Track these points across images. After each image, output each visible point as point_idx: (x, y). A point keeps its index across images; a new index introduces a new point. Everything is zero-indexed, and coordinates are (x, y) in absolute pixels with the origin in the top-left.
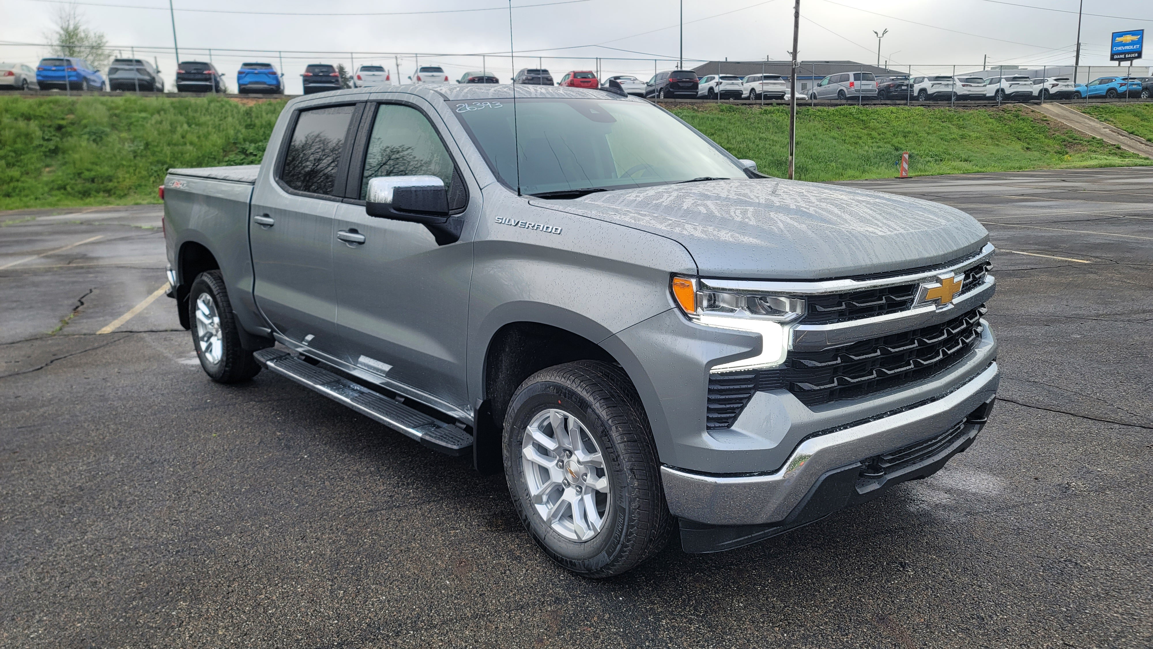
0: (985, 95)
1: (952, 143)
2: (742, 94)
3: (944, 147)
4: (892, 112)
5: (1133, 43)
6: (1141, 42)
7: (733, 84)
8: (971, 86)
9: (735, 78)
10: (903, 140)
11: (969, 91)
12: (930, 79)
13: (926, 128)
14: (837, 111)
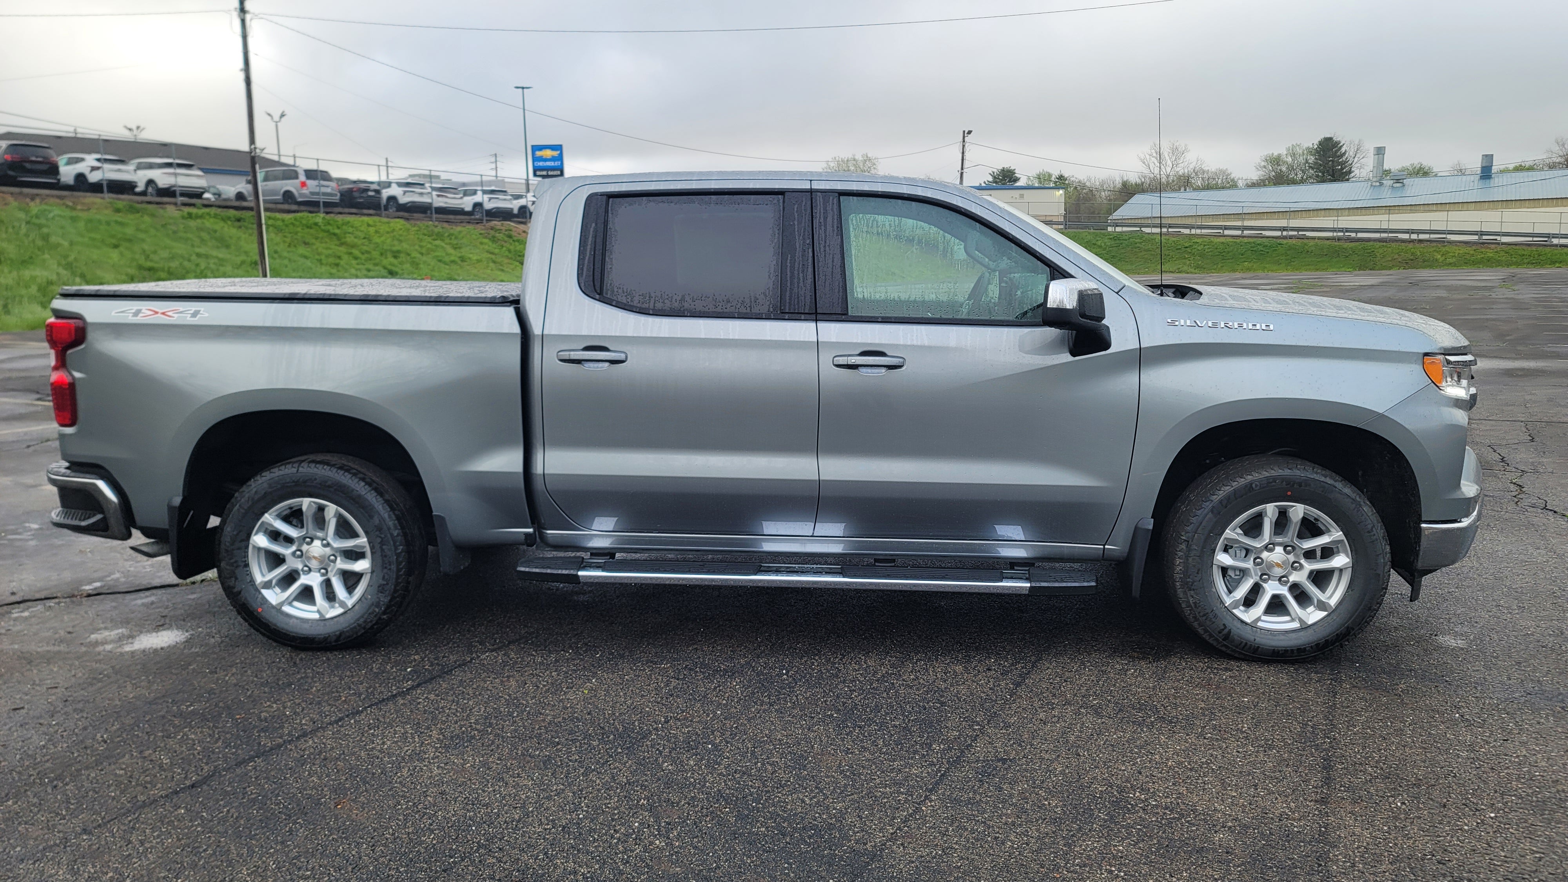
0: (463, 209)
1: (454, 267)
2: (136, 186)
3: (447, 271)
4: (369, 225)
5: (553, 159)
6: (560, 158)
7: (119, 170)
8: (446, 197)
9: (121, 162)
10: (392, 260)
11: (446, 203)
12: (400, 185)
13: (417, 247)
14: (295, 219)
